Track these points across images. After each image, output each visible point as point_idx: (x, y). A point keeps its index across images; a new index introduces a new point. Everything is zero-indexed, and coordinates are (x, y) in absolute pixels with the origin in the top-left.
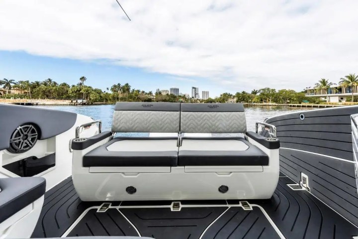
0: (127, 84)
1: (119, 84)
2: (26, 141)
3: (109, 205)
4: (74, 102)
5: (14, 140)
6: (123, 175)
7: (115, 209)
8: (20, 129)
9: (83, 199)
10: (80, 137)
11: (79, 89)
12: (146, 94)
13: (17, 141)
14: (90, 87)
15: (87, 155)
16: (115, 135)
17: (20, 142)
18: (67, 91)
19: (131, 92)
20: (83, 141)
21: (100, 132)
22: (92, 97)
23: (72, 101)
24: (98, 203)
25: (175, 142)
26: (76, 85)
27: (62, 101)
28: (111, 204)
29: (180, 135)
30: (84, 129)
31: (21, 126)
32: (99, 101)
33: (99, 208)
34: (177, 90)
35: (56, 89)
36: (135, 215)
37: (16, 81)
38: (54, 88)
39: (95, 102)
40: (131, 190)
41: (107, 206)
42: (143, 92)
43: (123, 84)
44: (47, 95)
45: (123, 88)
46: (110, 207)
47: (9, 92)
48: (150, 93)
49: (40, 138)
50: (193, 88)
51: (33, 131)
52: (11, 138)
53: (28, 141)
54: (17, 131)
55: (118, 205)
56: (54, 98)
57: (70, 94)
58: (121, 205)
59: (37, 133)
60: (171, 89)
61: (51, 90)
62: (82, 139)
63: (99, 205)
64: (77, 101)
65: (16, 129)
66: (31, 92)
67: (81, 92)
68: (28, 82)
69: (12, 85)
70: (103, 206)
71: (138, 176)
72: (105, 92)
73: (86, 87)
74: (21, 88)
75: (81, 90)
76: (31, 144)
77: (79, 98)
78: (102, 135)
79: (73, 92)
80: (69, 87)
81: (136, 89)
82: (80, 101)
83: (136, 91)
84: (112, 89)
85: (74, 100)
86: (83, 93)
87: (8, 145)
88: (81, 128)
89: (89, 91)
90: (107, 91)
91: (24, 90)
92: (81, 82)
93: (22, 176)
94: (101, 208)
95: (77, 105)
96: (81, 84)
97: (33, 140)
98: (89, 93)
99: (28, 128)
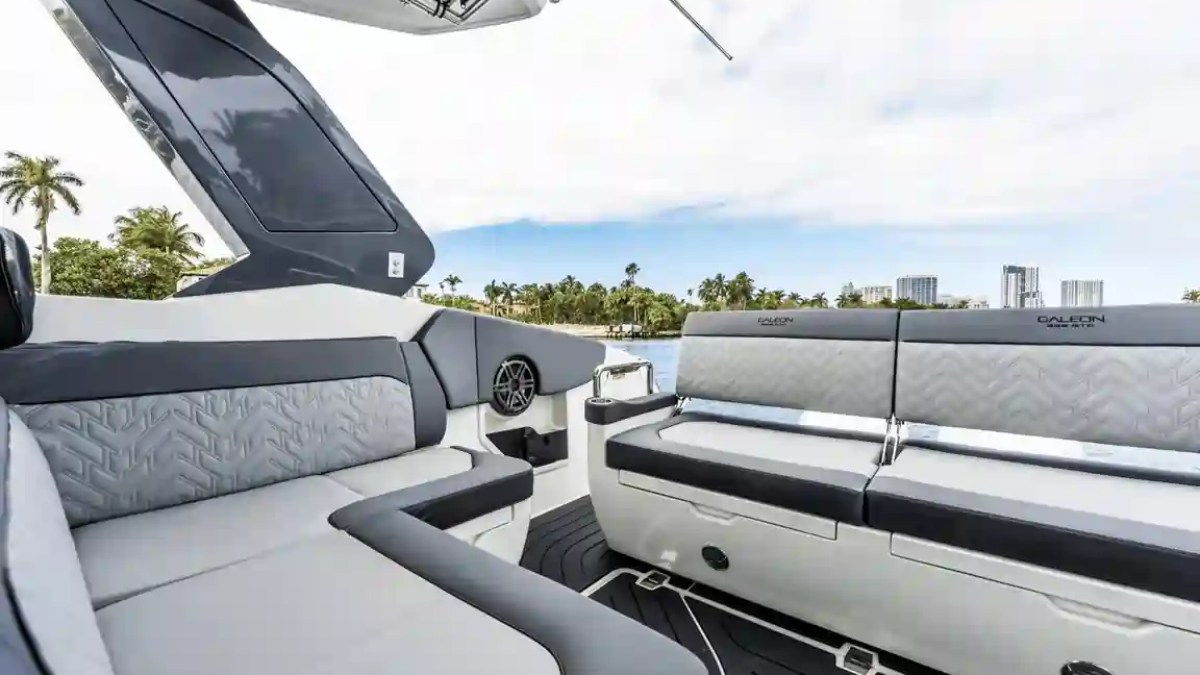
0: (743, 276)
1: (720, 277)
2: (516, 393)
3: (664, 578)
4: (616, 329)
5: (500, 388)
6: (693, 510)
7: (677, 594)
8: (507, 367)
9: (613, 546)
10: (602, 397)
11: (624, 298)
12: (805, 302)
13: (504, 390)
14: (648, 290)
15: (616, 440)
16: (686, 405)
17: (508, 393)
18: (602, 303)
19: (754, 298)
20: (606, 404)
21: (650, 392)
22: (653, 316)
23: (611, 328)
24: (644, 566)
25: (874, 449)
26: (618, 287)
27: (593, 327)
28: (669, 578)
29: (894, 427)
30: (611, 376)
31: (509, 360)
32: (670, 328)
33: (642, 576)
34: (930, 283)
35: (581, 299)
36: (723, 628)
37: (519, 285)
38: (578, 297)
39: (660, 329)
40: (716, 558)
41: (660, 580)
42: (794, 297)
43: (730, 276)
44: (566, 314)
45: (731, 287)
46: (665, 584)
47: (511, 310)
48: (819, 300)
49: (538, 391)
50: (1011, 269)
51: (527, 376)
52: (495, 382)
53: (520, 393)
54: (502, 371)
55: (684, 587)
56: (578, 321)
57: (608, 312)
58: (690, 591)
59: (532, 380)
60: (903, 282)
61: (572, 301)
62: (604, 400)
63: (644, 572)
64: (621, 328)
65: (501, 367)
66: (542, 308)
67: (629, 303)
68: (535, 285)
69: (514, 294)
70: (650, 577)
71: (732, 521)
72: (683, 301)
73: (641, 289)
74: (527, 300)
75: (628, 300)
76: (525, 402)
77: (627, 321)
78: (653, 398)
79: (612, 306)
80: (605, 292)
81: (771, 289)
82: (627, 328)
83: (771, 295)
84: (702, 293)
85: (617, 324)
86: (632, 307)
87: (491, 397)
88: (606, 373)
89: (646, 299)
90: (688, 300)
91: (530, 304)
92: (627, 277)
93: (506, 454)
94: (646, 580)
95: (621, 336)
96: (628, 283)
97: (528, 392)
98: (646, 306)
99: (517, 365)
